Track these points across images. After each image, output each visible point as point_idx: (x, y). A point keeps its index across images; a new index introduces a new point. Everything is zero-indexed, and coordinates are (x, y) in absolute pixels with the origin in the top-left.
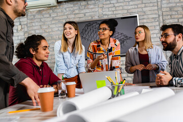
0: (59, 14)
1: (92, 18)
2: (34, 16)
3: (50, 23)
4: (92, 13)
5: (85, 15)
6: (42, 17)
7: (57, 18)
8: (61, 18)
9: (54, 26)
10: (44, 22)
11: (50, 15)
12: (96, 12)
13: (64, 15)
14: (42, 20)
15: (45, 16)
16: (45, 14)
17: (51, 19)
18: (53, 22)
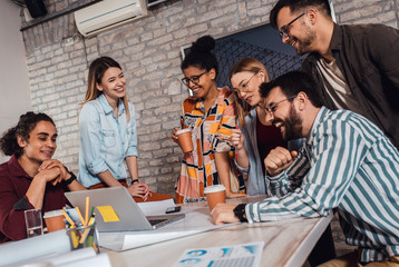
0: (157, 33)
1: (225, 28)
2: (111, 45)
3: (140, 56)
4: (225, 19)
5: (209, 26)
6: (125, 45)
7: (153, 43)
8: (161, 40)
9: (149, 61)
10: (130, 56)
11: (140, 39)
12: (233, 13)
13: (167, 33)
14: (127, 52)
15: (131, 42)
16: (131, 37)
17: (143, 46)
18: (147, 53)
